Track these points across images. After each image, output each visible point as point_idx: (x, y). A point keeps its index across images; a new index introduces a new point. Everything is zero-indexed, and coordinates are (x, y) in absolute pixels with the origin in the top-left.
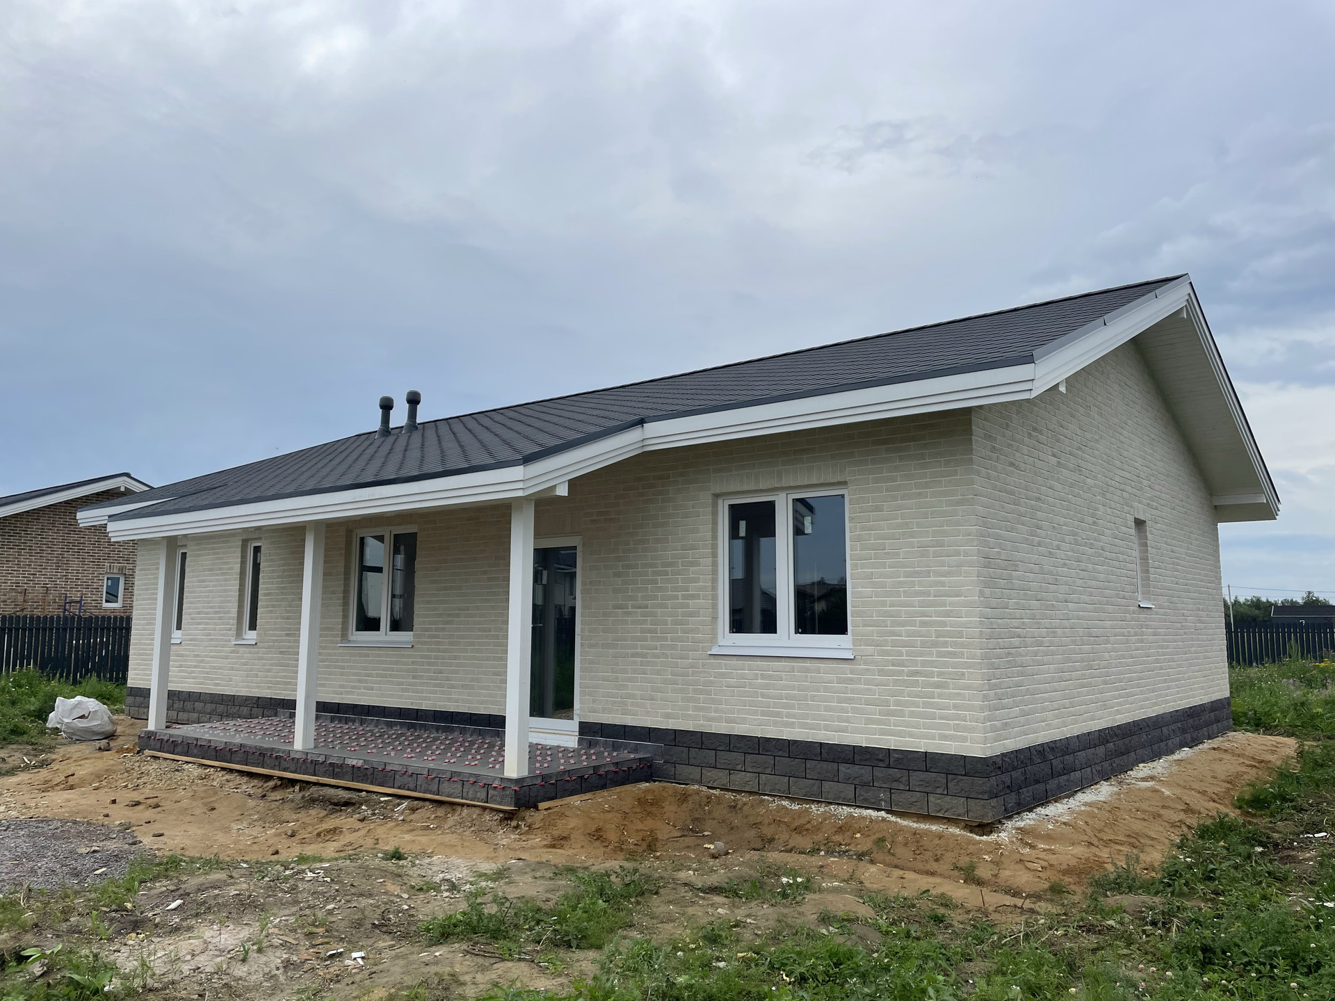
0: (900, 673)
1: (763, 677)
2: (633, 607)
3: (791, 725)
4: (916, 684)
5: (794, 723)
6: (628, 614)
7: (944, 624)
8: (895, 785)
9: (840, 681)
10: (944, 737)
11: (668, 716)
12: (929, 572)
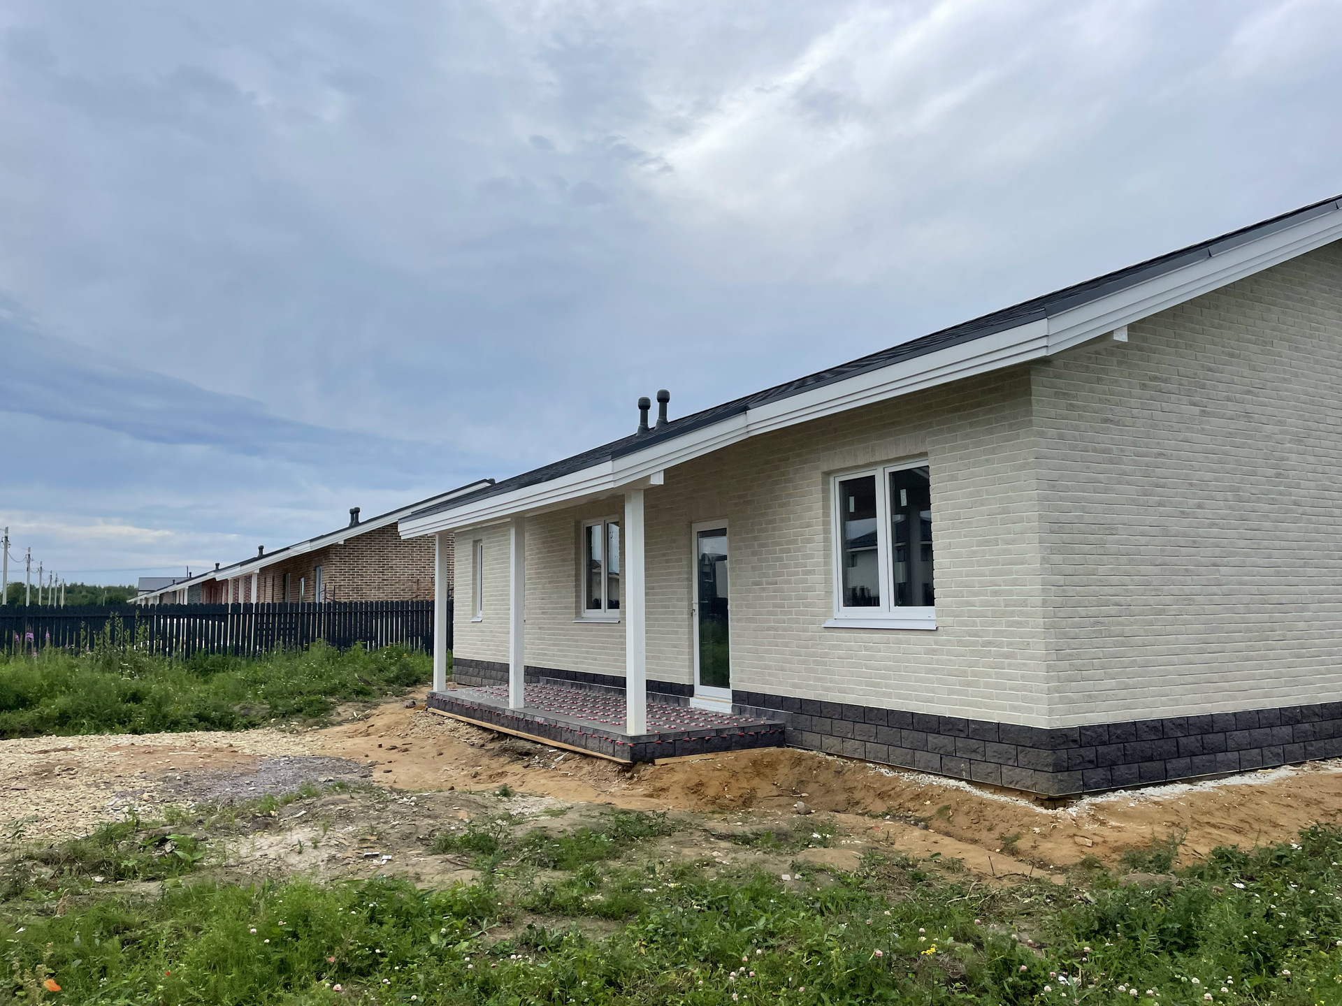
0: (974, 644)
1: (866, 649)
2: (767, 584)
3: (889, 695)
4: (989, 654)
5: (891, 693)
6: (764, 589)
7: (1010, 593)
8: (973, 756)
9: (928, 652)
10: (1014, 708)
11: (795, 686)
12: (996, 540)
